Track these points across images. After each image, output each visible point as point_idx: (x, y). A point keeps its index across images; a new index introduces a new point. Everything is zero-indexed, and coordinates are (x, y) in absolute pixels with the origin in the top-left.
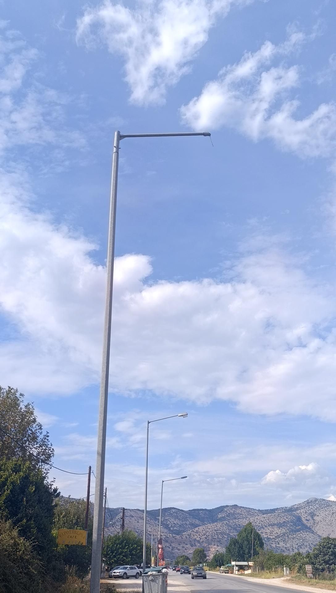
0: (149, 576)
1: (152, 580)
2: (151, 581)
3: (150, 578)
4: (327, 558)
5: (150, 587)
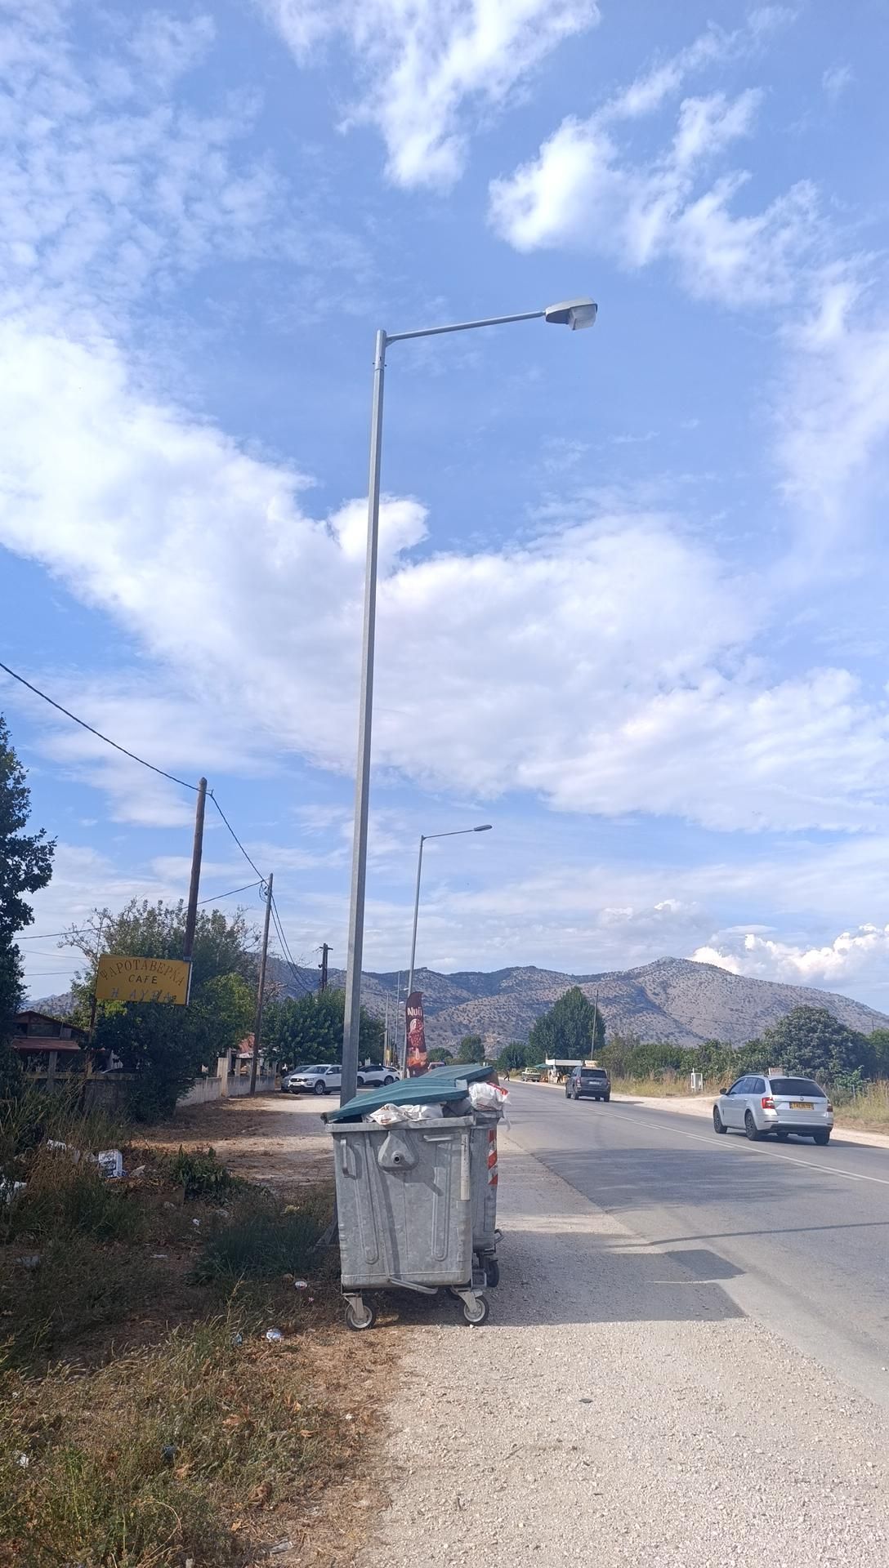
0: (375, 1136)
1: (401, 1169)
2: (387, 1169)
3: (385, 1151)
5: (381, 1217)
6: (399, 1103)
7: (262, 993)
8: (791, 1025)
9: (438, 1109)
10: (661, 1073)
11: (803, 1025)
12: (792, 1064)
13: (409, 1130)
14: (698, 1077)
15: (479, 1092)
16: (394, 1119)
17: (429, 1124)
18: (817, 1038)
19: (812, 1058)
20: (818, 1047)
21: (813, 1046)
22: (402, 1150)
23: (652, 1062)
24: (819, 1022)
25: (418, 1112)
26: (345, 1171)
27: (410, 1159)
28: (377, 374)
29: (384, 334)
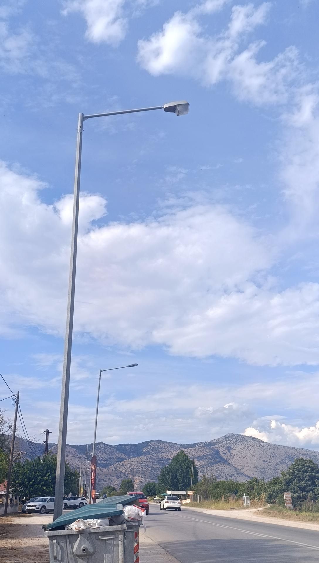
0: (72, 537)
1: (86, 555)
2: (78, 556)
3: (77, 546)
4: (303, 483)
6: (85, 518)
7: (12, 457)
8: (294, 469)
9: (107, 521)
10: (228, 497)
11: (301, 469)
12: (295, 490)
13: (91, 533)
14: (247, 498)
15: (130, 511)
16: (82, 527)
17: (102, 530)
18: (308, 476)
19: (306, 487)
20: (309, 480)
21: (307, 480)
22: (86, 545)
23: (223, 491)
24: (309, 467)
25: (95, 523)
26: (55, 558)
27: (91, 550)
28: (79, 134)
29: (83, 115)
